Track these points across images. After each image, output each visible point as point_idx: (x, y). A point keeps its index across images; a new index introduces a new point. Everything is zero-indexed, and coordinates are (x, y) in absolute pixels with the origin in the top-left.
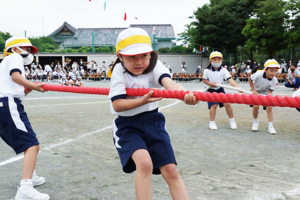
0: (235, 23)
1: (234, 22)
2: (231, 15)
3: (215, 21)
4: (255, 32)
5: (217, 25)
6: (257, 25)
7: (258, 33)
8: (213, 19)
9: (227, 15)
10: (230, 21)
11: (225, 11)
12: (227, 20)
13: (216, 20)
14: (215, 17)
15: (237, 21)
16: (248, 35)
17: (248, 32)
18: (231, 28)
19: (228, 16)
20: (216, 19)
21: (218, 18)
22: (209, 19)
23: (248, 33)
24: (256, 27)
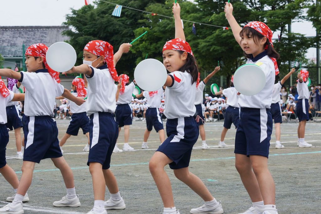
0: (122, 34)
1: (121, 32)
2: (116, 22)
3: (94, 30)
4: (144, 47)
5: (98, 36)
6: (149, 37)
7: (150, 49)
8: (92, 28)
9: (111, 22)
10: (114, 30)
11: (108, 16)
12: (110, 29)
13: (96, 30)
14: (95, 25)
15: (125, 31)
16: (136, 51)
17: (136, 47)
18: (117, 41)
19: (113, 24)
20: (96, 28)
21: (99, 26)
22: (87, 28)
23: (137, 49)
24: (147, 40)
